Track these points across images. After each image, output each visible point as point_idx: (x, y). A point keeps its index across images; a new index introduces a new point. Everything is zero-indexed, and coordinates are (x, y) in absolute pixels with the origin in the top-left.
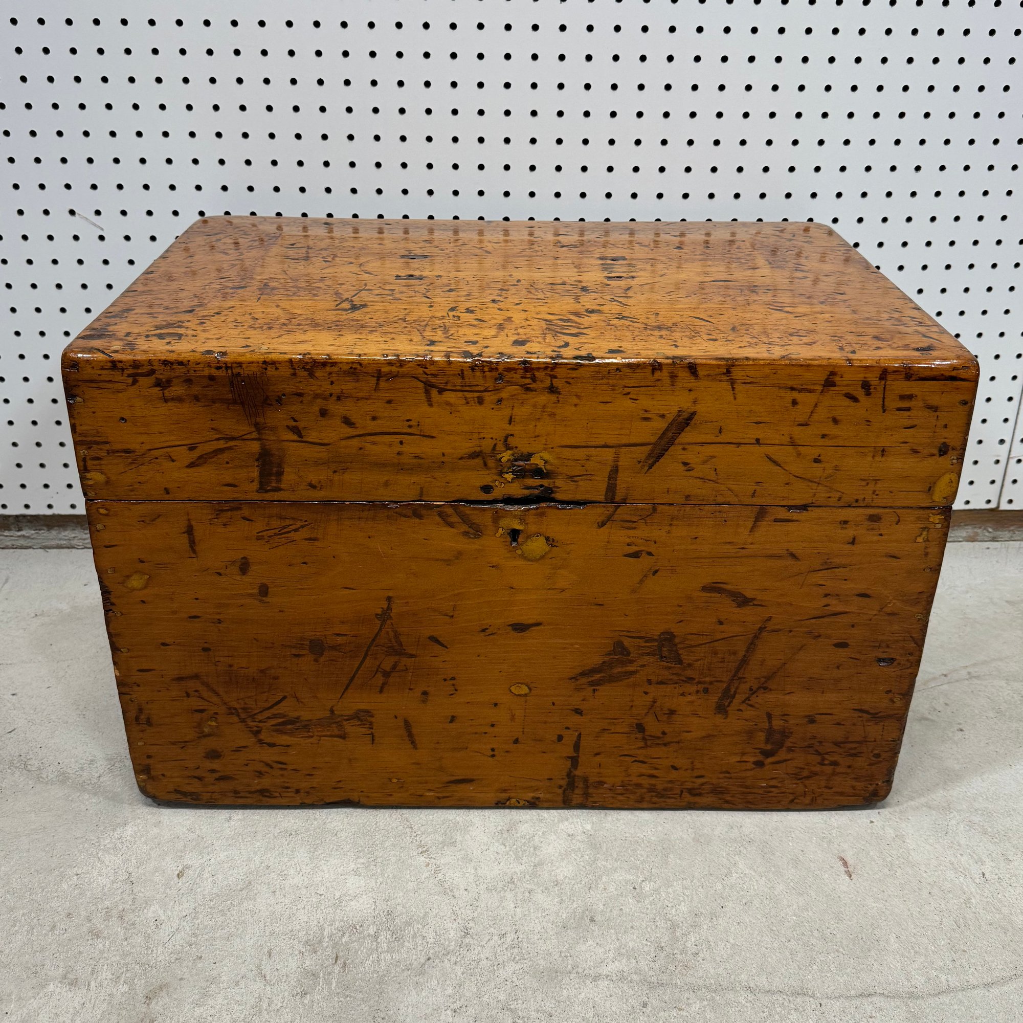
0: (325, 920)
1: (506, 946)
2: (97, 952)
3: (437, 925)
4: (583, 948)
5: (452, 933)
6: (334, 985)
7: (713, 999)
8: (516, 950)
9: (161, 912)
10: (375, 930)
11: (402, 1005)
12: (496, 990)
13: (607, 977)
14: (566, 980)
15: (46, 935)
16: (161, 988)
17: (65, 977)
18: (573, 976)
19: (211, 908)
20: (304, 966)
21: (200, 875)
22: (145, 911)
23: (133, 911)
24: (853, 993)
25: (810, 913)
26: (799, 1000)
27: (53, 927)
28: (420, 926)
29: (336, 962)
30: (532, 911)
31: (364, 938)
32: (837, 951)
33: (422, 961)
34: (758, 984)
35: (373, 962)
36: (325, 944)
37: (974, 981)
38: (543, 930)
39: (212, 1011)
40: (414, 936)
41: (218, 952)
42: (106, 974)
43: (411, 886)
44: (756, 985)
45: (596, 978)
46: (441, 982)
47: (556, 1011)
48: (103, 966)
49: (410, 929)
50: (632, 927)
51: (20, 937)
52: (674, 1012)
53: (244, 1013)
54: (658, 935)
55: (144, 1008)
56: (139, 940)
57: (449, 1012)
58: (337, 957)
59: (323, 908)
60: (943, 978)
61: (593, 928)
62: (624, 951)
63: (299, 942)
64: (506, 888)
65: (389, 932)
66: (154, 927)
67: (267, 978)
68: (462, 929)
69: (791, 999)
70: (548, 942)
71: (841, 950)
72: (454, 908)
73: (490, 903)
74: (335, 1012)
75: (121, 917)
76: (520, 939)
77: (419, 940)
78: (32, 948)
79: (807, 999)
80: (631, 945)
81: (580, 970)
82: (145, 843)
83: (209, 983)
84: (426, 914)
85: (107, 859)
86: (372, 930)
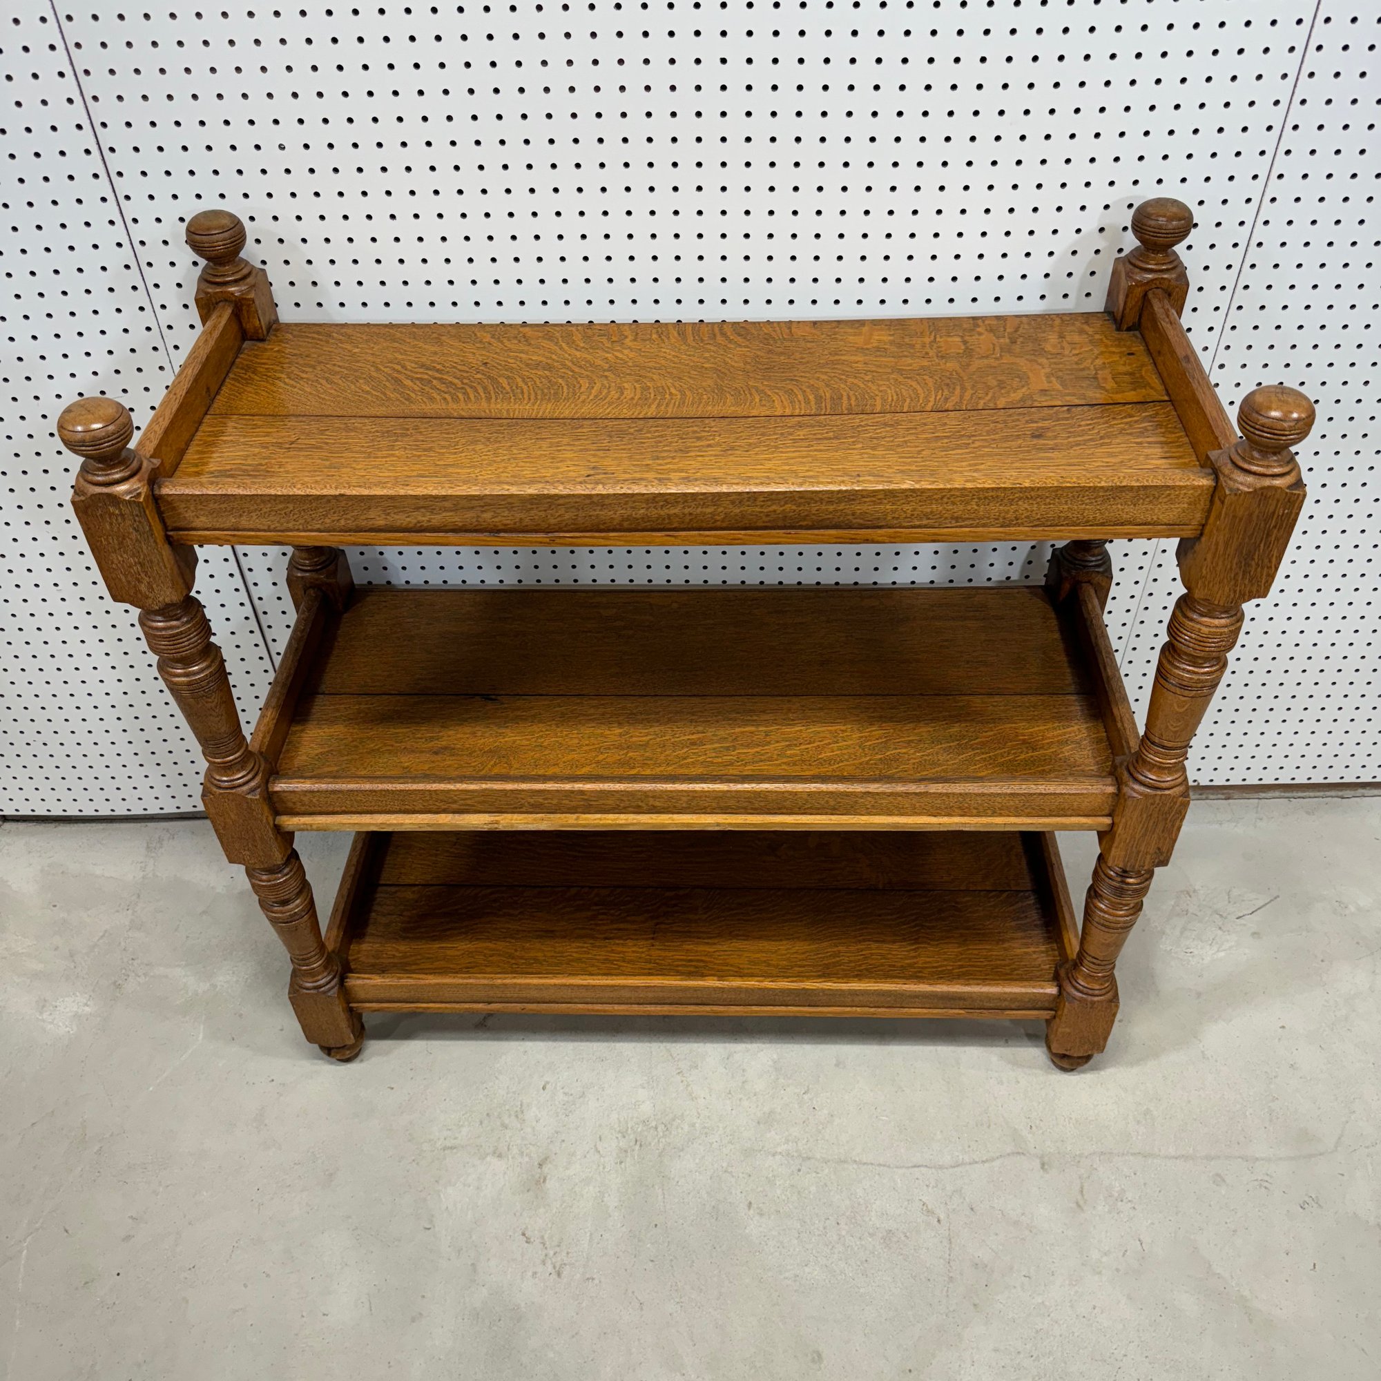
0: (628, 1117)
1: (727, 1134)
2: (508, 1137)
3: (689, 1120)
4: (768, 1135)
6: (636, 1157)
8: (732, 1137)
9: (537, 1112)
11: (672, 1169)
12: (722, 1161)
13: (780, 1153)
14: (759, 1155)
15: (479, 1127)
16: (546, 1159)
17: (495, 1153)
18: (762, 1153)
20: (619, 1146)
21: (555, 1088)
22: (529, 1112)
23: (522, 1112)
24: (910, 1165)
27: (481, 1123)
28: (680, 1122)
29: (636, 1143)
30: (741, 1112)
31: (650, 1129)
33: (682, 1143)
35: (656, 1143)
36: (630, 1132)
37: (977, 1159)
38: (747, 1124)
39: (574, 1172)
40: (677, 1128)
41: (572, 1137)
42: (515, 1150)
43: (673, 1095)
44: (859, 1160)
45: (774, 1155)
46: (692, 1156)
48: (513, 1146)
49: (675, 1123)
52: (814, 1175)
53: (591, 1173)
55: (539, 1170)
56: (529, 1130)
57: (697, 1174)
58: (636, 1141)
59: (626, 1110)
60: (961, 1157)
61: (774, 1124)
62: (790, 1138)
63: (615, 1131)
64: (727, 1097)
65: (663, 1125)
66: (535, 1122)
67: (601, 1153)
68: (703, 1123)
70: (749, 1132)
73: (718, 1106)
74: (638, 1173)
75: (517, 1116)
76: (734, 1130)
77: (680, 1131)
81: (766, 1149)
83: (570, 1156)
84: (683, 1114)
86: (654, 1124)
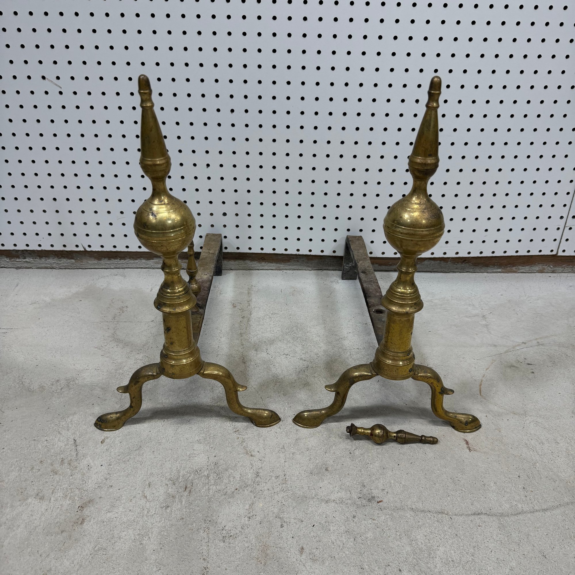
0: (181, 467)
1: (279, 483)
2: (55, 482)
3: (242, 471)
4: (321, 485)
5: (250, 475)
6: (184, 502)
7: (392, 514)
8: (284, 485)
9: (91, 461)
10: (208, 473)
11: (220, 514)
12: (273, 507)
13: (334, 501)
14: (312, 502)
15: (29, 472)
16: (89, 502)
17: (37, 495)
18: (315, 500)
19: (119, 460)
20: (168, 492)
21: (113, 442)
22: (83, 461)
23: (76, 460)
24: (470, 513)
25: (447, 469)
26: (440, 516)
27: (32, 468)
28: (232, 471)
29: (185, 490)
30: (294, 464)
31: (202, 477)
32: (462, 490)
33: (233, 490)
34: (417, 507)
35: (206, 490)
36: (180, 480)
37: (536, 508)
38: (300, 475)
39: (116, 515)
40: (229, 477)
41: (121, 484)
42: (60, 494)
43: (228, 449)
44: (416, 508)
45: (328, 502)
46: (242, 502)
47: (305, 519)
48: (58, 489)
49: (227, 473)
50: (348, 474)
51: (14, 473)
52: (370, 521)
53: (134, 516)
54: (363, 479)
55: (79, 512)
56: (79, 476)
57: (247, 519)
58: (186, 487)
59: (180, 461)
60: (520, 506)
61: (327, 474)
62: (343, 487)
63: (166, 479)
64: (280, 451)
65: (216, 474)
66: (87, 469)
67: (147, 498)
68: (255, 473)
69: (435, 515)
70: (302, 481)
71: (464, 489)
72: (251, 462)
73: (271, 459)
74: (183, 517)
75: (70, 464)
76: (286, 479)
77: (232, 479)
78: (20, 479)
79: (444, 515)
80: (348, 484)
81: (319, 497)
82: (85, 424)
83: (115, 500)
84: (236, 465)
85: (63, 432)
86: (206, 473)
